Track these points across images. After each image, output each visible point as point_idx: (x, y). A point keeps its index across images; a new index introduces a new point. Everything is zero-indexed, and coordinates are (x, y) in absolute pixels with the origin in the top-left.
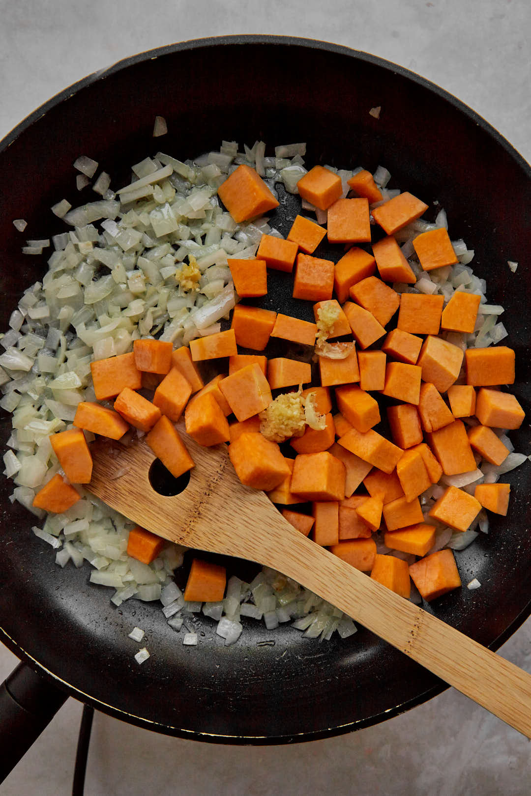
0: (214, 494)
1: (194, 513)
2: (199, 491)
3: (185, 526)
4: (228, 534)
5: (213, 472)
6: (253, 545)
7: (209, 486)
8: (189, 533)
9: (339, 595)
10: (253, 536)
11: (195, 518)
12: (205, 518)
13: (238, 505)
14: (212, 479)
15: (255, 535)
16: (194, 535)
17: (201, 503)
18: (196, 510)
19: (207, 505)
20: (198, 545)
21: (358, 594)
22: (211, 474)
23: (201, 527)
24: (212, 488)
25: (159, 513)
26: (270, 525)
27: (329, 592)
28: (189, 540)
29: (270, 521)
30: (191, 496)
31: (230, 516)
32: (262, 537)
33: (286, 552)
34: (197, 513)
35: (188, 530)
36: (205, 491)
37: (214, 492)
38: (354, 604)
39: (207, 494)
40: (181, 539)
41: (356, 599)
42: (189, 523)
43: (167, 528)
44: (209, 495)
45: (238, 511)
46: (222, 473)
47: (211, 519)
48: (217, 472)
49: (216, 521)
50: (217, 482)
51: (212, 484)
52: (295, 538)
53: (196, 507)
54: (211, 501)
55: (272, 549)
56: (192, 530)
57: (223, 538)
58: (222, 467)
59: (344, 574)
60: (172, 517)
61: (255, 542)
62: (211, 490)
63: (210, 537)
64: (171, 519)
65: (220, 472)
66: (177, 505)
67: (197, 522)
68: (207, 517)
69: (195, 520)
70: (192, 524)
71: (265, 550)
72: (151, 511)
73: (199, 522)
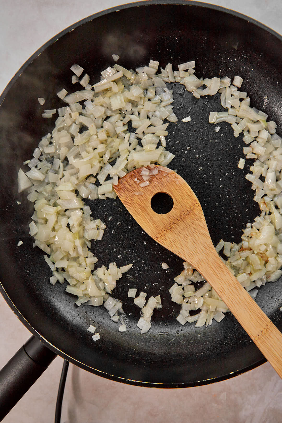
0: (182, 221)
1: (168, 227)
2: (175, 217)
3: (161, 232)
4: (182, 244)
5: (186, 210)
6: (193, 255)
7: (181, 216)
8: (162, 236)
9: (229, 297)
10: (194, 250)
11: (168, 229)
12: (173, 232)
13: (192, 231)
14: (184, 213)
15: (196, 250)
16: (164, 238)
17: (173, 223)
18: (169, 226)
19: (176, 225)
20: (164, 244)
21: (240, 301)
22: (184, 211)
23: (169, 235)
24: (182, 218)
25: (150, 220)
26: (206, 248)
27: (224, 294)
28: (161, 239)
29: (206, 246)
30: (170, 218)
31: (186, 236)
32: (199, 252)
33: (209, 264)
34: (170, 227)
35: (162, 234)
36: (178, 218)
37: (182, 220)
38: (236, 305)
39: (179, 220)
40: (156, 237)
41: (238, 302)
42: (164, 231)
43: (152, 230)
44: (179, 221)
45: (192, 235)
46: (190, 212)
47: (176, 233)
48: (188, 211)
49: (178, 235)
50: (186, 216)
51: (183, 216)
52: (217, 260)
53: (170, 224)
54: (179, 224)
55: (202, 260)
56: (164, 235)
57: (178, 245)
58: (191, 209)
59: (235, 288)
60: (156, 225)
61: (195, 253)
62: (181, 219)
63: (172, 242)
64: (155, 226)
65: (189, 211)
66: (161, 220)
67: (168, 232)
68: (174, 231)
69: (167, 231)
70: (165, 232)
71: (198, 260)
72: (146, 218)
73: (169, 232)
